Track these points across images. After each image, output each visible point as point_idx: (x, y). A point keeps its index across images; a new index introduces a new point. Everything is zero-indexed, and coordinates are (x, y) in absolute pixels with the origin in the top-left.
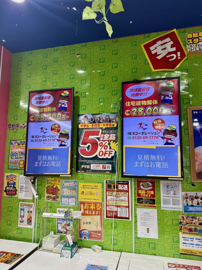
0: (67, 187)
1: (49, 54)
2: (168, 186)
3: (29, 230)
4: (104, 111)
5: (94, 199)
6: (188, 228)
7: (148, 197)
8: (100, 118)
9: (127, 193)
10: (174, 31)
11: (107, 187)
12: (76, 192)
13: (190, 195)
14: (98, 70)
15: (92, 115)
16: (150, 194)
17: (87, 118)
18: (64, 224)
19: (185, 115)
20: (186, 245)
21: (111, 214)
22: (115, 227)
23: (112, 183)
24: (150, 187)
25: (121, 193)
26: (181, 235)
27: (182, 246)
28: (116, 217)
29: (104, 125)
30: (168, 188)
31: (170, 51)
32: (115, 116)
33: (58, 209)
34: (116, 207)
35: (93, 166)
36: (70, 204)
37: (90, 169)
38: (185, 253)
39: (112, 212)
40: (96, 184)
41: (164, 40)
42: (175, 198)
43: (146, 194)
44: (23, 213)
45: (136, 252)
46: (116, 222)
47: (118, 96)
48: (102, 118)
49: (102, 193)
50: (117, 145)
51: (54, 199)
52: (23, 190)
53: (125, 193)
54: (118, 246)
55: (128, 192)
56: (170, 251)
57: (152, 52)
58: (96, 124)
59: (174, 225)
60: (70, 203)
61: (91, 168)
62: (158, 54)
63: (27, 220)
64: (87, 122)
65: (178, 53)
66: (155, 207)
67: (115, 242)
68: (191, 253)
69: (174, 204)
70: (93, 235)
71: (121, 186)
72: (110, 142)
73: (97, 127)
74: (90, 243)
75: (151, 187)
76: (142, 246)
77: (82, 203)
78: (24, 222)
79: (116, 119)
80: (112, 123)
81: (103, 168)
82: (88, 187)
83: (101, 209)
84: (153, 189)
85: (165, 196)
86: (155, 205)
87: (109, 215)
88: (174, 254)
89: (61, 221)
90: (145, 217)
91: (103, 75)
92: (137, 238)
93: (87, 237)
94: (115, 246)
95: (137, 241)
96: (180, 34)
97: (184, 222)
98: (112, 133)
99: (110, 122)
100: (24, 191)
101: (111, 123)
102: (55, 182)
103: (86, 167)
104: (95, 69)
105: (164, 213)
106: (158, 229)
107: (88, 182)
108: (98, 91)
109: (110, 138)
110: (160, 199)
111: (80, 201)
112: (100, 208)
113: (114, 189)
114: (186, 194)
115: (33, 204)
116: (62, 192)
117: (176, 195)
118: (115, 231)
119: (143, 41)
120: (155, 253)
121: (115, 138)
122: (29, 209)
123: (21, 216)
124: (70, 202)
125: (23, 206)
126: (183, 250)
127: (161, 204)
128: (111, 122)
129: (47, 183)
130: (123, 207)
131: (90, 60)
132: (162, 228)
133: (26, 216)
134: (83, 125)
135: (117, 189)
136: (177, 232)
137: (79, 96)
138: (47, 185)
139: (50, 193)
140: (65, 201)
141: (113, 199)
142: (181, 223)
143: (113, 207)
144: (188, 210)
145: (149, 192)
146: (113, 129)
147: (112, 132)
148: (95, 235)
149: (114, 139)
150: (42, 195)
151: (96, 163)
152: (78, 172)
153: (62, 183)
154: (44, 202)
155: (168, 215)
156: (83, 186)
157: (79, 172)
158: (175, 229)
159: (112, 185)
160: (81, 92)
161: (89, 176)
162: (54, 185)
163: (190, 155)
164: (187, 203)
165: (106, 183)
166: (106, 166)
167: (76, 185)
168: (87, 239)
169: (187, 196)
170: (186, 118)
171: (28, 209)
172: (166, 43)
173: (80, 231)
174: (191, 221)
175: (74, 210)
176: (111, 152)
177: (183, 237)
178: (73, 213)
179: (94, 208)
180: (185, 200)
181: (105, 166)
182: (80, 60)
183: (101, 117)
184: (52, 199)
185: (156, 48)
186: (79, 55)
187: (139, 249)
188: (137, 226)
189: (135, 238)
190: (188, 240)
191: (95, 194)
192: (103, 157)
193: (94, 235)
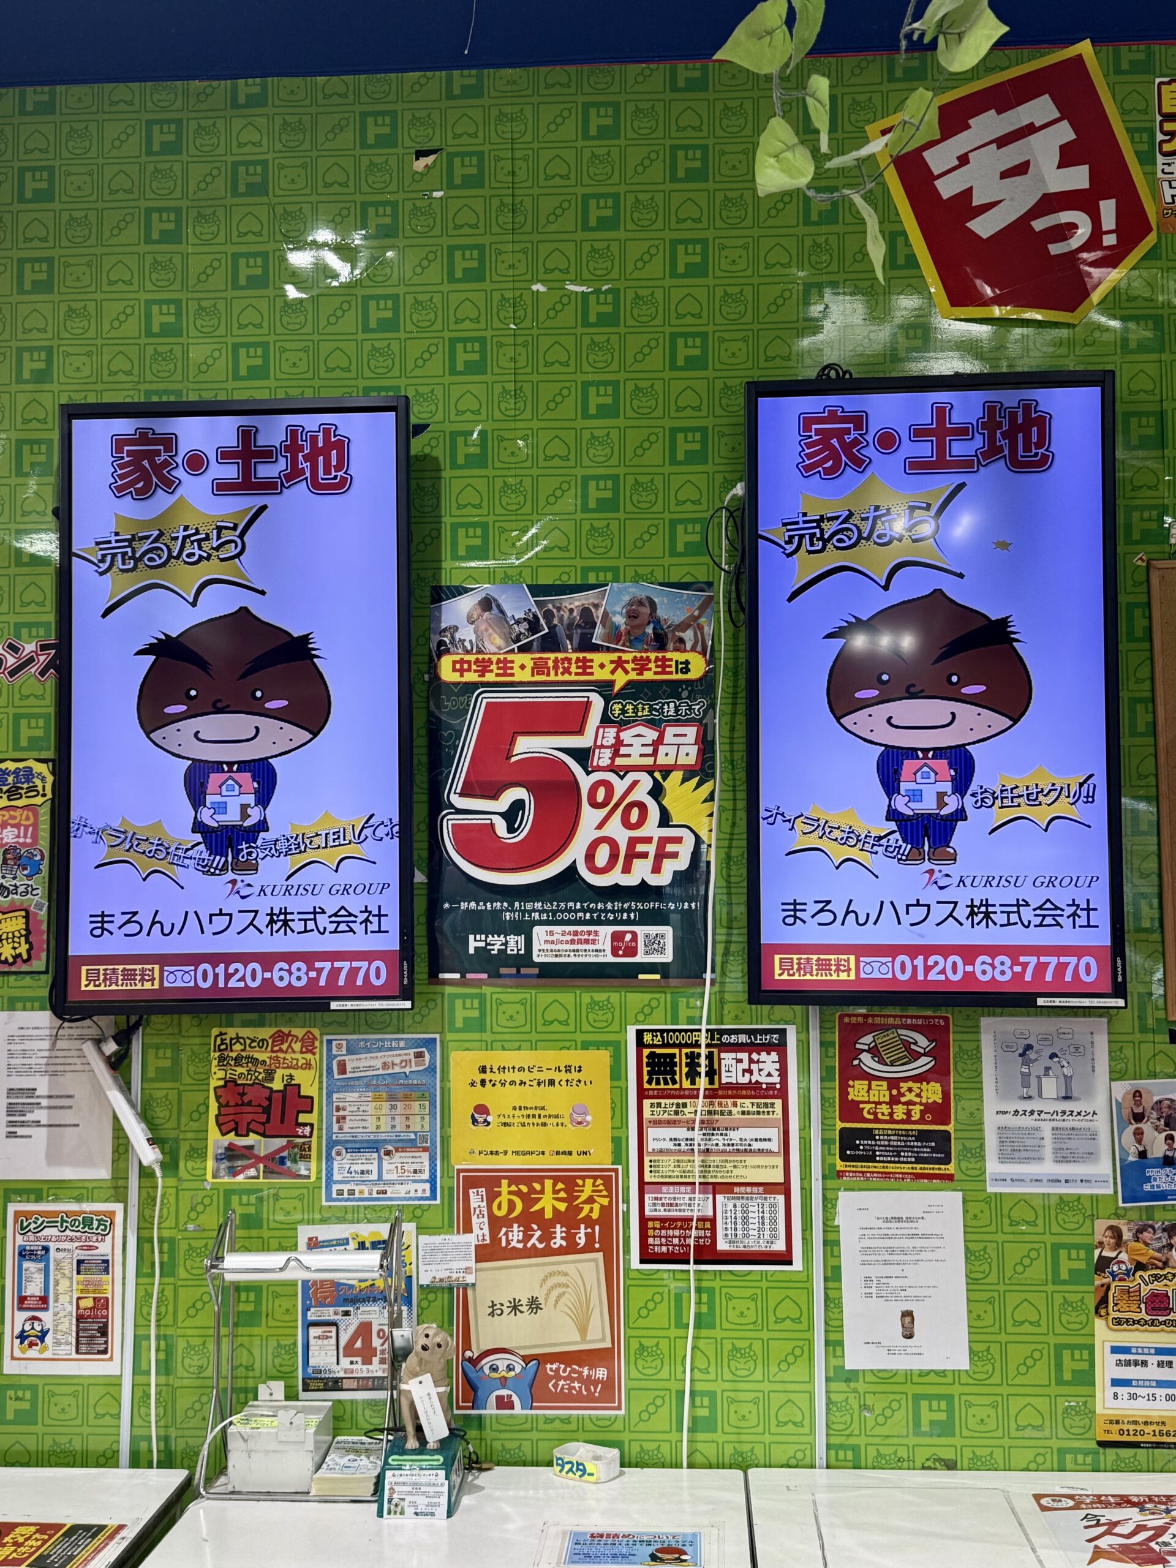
0: (371, 1084)
1: (193, 125)
2: (1029, 1047)
3: (95, 1393)
4: (615, 570)
5: (558, 1153)
6: (1145, 1291)
7: (908, 1121)
8: (586, 612)
9: (778, 1103)
10: (1080, 56)
11: (646, 1069)
12: (432, 1114)
13: (1156, 1099)
14: (573, 282)
15: (536, 590)
16: (921, 1104)
17: (495, 610)
18: (351, 1330)
19: (1138, 612)
20: (1132, 1390)
21: (676, 1241)
22: (698, 1316)
23: (680, 1046)
24: (916, 1056)
25: (735, 1105)
26: (1104, 1335)
27: (1111, 1403)
28: (707, 1254)
29: (619, 664)
30: (1027, 1063)
31: (1053, 189)
32: (697, 604)
33: (304, 1233)
34: (704, 1192)
35: (546, 942)
36: (389, 1190)
37: (524, 960)
38: (1125, 1438)
39: (681, 1228)
40: (574, 1057)
41: (1020, 109)
42: (1071, 1122)
43: (894, 1101)
44: (39, 1278)
45: (833, 1461)
46: (705, 1284)
47: (709, 467)
48: (605, 614)
49: (613, 1109)
50: (711, 798)
51: (276, 1167)
52: (29, 1117)
53: (766, 1105)
54: (718, 1437)
55: (782, 1093)
56: (1038, 1434)
57: (936, 183)
58: (560, 656)
59: (1064, 1282)
60: (392, 1183)
61: (535, 953)
62: (976, 202)
63: (68, 1325)
64: (499, 641)
65: (1102, 203)
66: (950, 1177)
67: (703, 1412)
68: (1161, 1434)
69: (1066, 1153)
70: (558, 1377)
71: (740, 1061)
72: (665, 778)
73: (573, 678)
74: (534, 1435)
75: (924, 1060)
76: (870, 1423)
77: (472, 1180)
78: (49, 1339)
79: (701, 628)
80: (676, 650)
81: (615, 953)
82: (517, 1076)
83: (606, 1211)
84: (939, 1072)
85: (1012, 1109)
86: (951, 1168)
87: (658, 1246)
88: (1062, 1452)
89: (332, 1309)
90: (888, 1243)
91: (609, 320)
92: (841, 1375)
93: (515, 1398)
94: (700, 1436)
95: (843, 1397)
96: (1118, 78)
97: (1124, 1256)
98: (677, 722)
99: (662, 647)
100: (37, 1123)
101: (668, 655)
102: (281, 1050)
103: (496, 947)
104: (547, 271)
105: (1005, 1212)
106: (970, 1312)
107: (517, 1044)
108: (571, 424)
109: (662, 749)
110: (982, 1130)
111: (459, 1171)
112: (602, 1207)
113: (693, 1083)
114: (1137, 1094)
115: (118, 1207)
116: (330, 1115)
117: (1078, 1099)
118: (701, 1344)
119: (877, 99)
120: (948, 1454)
121: (694, 750)
122: (90, 1248)
123: (22, 1299)
124: (394, 1176)
125: (40, 1228)
126: (1111, 1422)
127: (983, 1158)
128: (671, 646)
129: (221, 1059)
130: (749, 1189)
131: (508, 200)
132: (991, 1301)
133: (64, 1299)
134: (472, 658)
135: (711, 1082)
136: (1078, 1320)
137: (437, 453)
138: (221, 1074)
139: (243, 1129)
140: (358, 1177)
141: (683, 1147)
142: (1103, 1264)
143: (683, 1196)
144: (1147, 1187)
145: (910, 1090)
146: (685, 694)
147: (677, 710)
148: (573, 1380)
149: (691, 760)
150: (184, 1148)
151: (566, 916)
152: (445, 982)
153: (331, 1057)
154: (201, 1194)
155: (1028, 1223)
156: (483, 1070)
157: (451, 982)
158: (1070, 1304)
159: (681, 1056)
160: (449, 428)
161: (523, 1003)
162: (270, 1075)
163: (1159, 856)
164: (1141, 1149)
165: (640, 1044)
166: (634, 934)
167: (431, 1069)
168: (518, 1410)
169: (1138, 1104)
170: (1139, 632)
171: (81, 1248)
172: (1030, 129)
173: (470, 1360)
174: (1159, 1250)
175: (421, 1230)
176: (670, 848)
177: (1115, 1350)
178: (413, 1248)
179: (562, 1206)
180: (1131, 1129)
181: (628, 937)
182: (438, 194)
183: (597, 606)
184: (261, 1166)
185: (964, 160)
186: (430, 160)
187: (852, 1441)
188: (839, 1306)
189: (828, 1379)
190: (1144, 1363)
191: (566, 1120)
192: (615, 877)
193: (565, 1379)
